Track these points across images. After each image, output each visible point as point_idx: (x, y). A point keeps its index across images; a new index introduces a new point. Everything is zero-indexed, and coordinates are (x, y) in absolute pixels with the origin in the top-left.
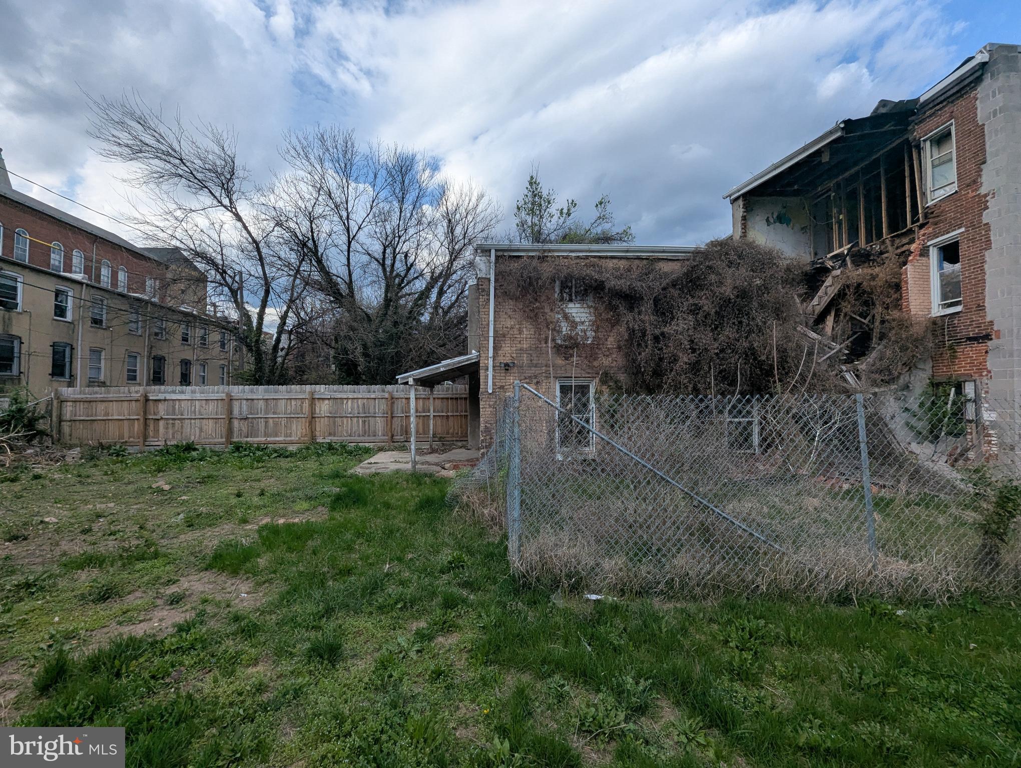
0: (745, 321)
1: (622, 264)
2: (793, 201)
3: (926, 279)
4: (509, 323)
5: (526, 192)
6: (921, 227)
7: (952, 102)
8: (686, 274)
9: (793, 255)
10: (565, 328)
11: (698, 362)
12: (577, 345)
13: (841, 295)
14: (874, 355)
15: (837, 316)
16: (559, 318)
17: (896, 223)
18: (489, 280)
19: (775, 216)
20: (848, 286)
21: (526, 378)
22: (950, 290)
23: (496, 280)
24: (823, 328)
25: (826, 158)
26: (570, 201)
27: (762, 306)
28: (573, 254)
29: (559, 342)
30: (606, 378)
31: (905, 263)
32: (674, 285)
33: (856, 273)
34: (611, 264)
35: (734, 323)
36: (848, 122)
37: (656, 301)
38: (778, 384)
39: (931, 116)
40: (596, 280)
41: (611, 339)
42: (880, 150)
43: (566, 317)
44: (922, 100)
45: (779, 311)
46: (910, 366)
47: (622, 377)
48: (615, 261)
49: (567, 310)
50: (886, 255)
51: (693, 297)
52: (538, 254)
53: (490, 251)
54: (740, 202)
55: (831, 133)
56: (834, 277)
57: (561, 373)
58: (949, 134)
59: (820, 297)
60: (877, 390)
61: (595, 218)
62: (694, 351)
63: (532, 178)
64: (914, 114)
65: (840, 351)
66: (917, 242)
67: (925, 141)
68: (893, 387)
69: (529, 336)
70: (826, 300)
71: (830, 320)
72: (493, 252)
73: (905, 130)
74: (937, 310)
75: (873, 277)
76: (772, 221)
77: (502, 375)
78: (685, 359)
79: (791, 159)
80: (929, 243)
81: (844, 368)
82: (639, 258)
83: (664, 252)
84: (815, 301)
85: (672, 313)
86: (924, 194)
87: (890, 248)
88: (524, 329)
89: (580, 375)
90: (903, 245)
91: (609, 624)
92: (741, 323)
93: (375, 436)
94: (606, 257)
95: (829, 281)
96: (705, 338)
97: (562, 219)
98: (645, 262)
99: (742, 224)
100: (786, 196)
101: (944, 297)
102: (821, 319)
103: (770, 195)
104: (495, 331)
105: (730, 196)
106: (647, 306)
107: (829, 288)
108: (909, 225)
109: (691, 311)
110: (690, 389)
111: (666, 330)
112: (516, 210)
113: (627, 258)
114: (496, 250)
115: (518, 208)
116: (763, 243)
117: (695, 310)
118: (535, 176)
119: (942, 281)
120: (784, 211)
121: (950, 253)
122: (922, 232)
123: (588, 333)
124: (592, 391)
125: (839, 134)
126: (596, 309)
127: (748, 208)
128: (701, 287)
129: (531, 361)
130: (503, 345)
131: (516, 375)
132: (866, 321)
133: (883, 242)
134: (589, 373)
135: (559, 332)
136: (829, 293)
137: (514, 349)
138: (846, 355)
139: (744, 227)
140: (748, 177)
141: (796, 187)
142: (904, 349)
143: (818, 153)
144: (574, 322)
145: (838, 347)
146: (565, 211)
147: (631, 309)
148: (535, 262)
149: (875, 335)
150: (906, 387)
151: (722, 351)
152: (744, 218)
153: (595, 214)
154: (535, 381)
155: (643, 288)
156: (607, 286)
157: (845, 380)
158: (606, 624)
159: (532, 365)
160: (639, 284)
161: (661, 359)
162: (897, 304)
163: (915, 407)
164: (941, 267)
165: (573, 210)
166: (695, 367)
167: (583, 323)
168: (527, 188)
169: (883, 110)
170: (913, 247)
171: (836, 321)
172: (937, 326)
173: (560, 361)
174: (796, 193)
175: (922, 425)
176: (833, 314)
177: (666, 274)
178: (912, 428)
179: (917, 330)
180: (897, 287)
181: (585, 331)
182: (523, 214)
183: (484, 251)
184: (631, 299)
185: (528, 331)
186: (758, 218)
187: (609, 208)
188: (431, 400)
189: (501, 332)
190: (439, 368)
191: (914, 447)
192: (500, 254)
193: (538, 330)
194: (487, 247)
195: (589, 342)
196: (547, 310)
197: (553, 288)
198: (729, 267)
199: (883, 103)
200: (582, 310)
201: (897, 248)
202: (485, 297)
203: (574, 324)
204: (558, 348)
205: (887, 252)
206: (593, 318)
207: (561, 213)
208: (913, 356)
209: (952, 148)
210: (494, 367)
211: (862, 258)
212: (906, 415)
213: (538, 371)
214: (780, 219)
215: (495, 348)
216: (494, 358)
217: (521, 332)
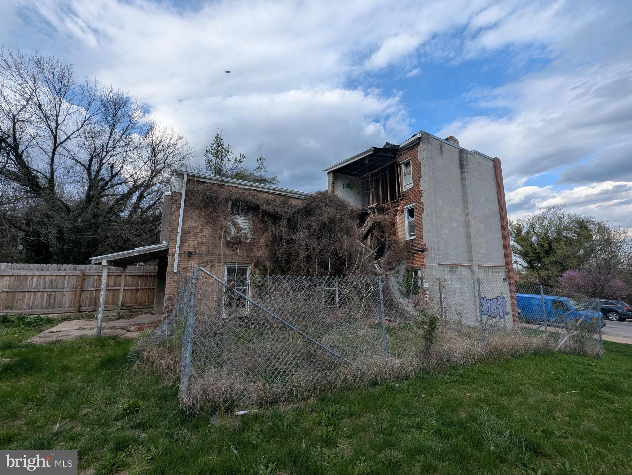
0: (333, 235)
1: (271, 197)
2: (355, 179)
3: (403, 223)
4: (194, 225)
5: (213, 143)
6: (402, 200)
7: (411, 150)
8: (306, 207)
9: (354, 205)
10: (233, 231)
11: (310, 256)
12: (240, 242)
13: (373, 227)
14: (386, 256)
15: (372, 236)
16: (229, 225)
17: (393, 197)
18: (181, 194)
19: (347, 184)
20: (376, 223)
21: (204, 263)
22: (412, 228)
23: (186, 195)
24: (366, 242)
25: (367, 162)
26: (242, 155)
27: (341, 229)
28: (242, 187)
29: (229, 239)
30: (258, 264)
31: (396, 215)
32: (298, 212)
33: (380, 217)
34: (264, 196)
35: (327, 236)
36: (375, 148)
37: (289, 220)
38: (347, 270)
39: (404, 154)
40: (255, 204)
41: (262, 240)
42: (387, 163)
43: (234, 224)
44: (401, 146)
45: (348, 232)
46: (399, 262)
47: (268, 264)
48: (267, 194)
49: (235, 220)
50: (389, 210)
51: (308, 220)
52: (218, 182)
53: (183, 175)
54: (331, 174)
55: (368, 151)
56: (370, 218)
57: (228, 260)
58: (410, 163)
59: (365, 227)
60: (387, 273)
61: (256, 167)
62: (308, 250)
63: (218, 135)
64: (398, 151)
65: (373, 253)
66: (400, 206)
67: (402, 163)
68: (393, 272)
69: (208, 234)
70: (367, 228)
71: (369, 238)
72: (186, 176)
73: (395, 158)
74: (408, 238)
75: (385, 220)
76: (345, 186)
77: (185, 260)
78: (303, 254)
79: (353, 159)
80: (404, 208)
81: (374, 262)
82: (280, 195)
83: (293, 193)
84: (363, 228)
85: (297, 228)
86: (402, 186)
87: (391, 207)
88: (205, 230)
89: (241, 262)
90: (395, 207)
91: (250, 430)
92: (331, 236)
94: (261, 191)
95: (368, 220)
96: (313, 243)
97: (236, 164)
98: (283, 197)
99: (332, 186)
100: (352, 175)
101: (410, 232)
102: (365, 237)
103: (344, 174)
104: (183, 229)
105: (327, 170)
106: (284, 223)
107: (368, 223)
108: (397, 199)
109: (307, 227)
110: (305, 272)
111: (293, 237)
112: (205, 152)
113: (274, 194)
114: (188, 176)
115: (207, 151)
116: (341, 197)
117: (309, 227)
118: (219, 134)
119: (409, 224)
120: (350, 183)
121: (411, 213)
122: (402, 202)
123: (249, 236)
124: (249, 272)
125: (372, 152)
126: (254, 221)
127: (335, 178)
128: (312, 215)
129: (208, 251)
130: (188, 239)
131: (197, 260)
132: (383, 240)
133: (389, 204)
134: (247, 260)
135: (229, 233)
136: (369, 225)
137: (197, 242)
138: (375, 255)
139: (333, 187)
140: (335, 163)
141: (355, 172)
142: (397, 254)
143: (364, 159)
144: (239, 228)
145: (372, 252)
146: (238, 159)
147: (275, 223)
148: (215, 188)
149: (386, 247)
150: (398, 272)
151: (322, 251)
152: (333, 183)
153: (257, 165)
154: (210, 264)
155: (281, 211)
156: (261, 208)
157: (375, 268)
158: (249, 430)
159: (208, 253)
160: (279, 209)
161: (290, 254)
162: (394, 233)
163: (401, 281)
164: (408, 219)
165: (243, 160)
166: (308, 259)
167: (245, 229)
168: (214, 140)
169: (387, 147)
170: (399, 208)
171: (371, 239)
172: (408, 244)
173: (228, 252)
174: (355, 175)
175: (404, 290)
176: (370, 235)
177: (295, 206)
178: (400, 291)
179: (401, 245)
180: (394, 225)
181: (246, 234)
182: (210, 156)
183: (180, 175)
184: (275, 218)
185: (207, 231)
186: (339, 184)
187: (265, 163)
188: (123, 277)
189: (187, 230)
190: (133, 253)
191: (402, 301)
192: (190, 178)
193: (215, 230)
194: (182, 173)
195: (248, 241)
196: (222, 218)
197: (227, 205)
198: (326, 207)
199: (387, 144)
200: (245, 221)
201: (393, 208)
202: (177, 205)
203: (239, 229)
204: (228, 244)
205: (390, 209)
206: (252, 226)
207: (236, 159)
208: (400, 257)
209: (410, 169)
210: (179, 254)
211: (381, 210)
212: (398, 285)
213: (213, 258)
214: (349, 186)
215: (182, 241)
216: (180, 247)
217: (202, 231)
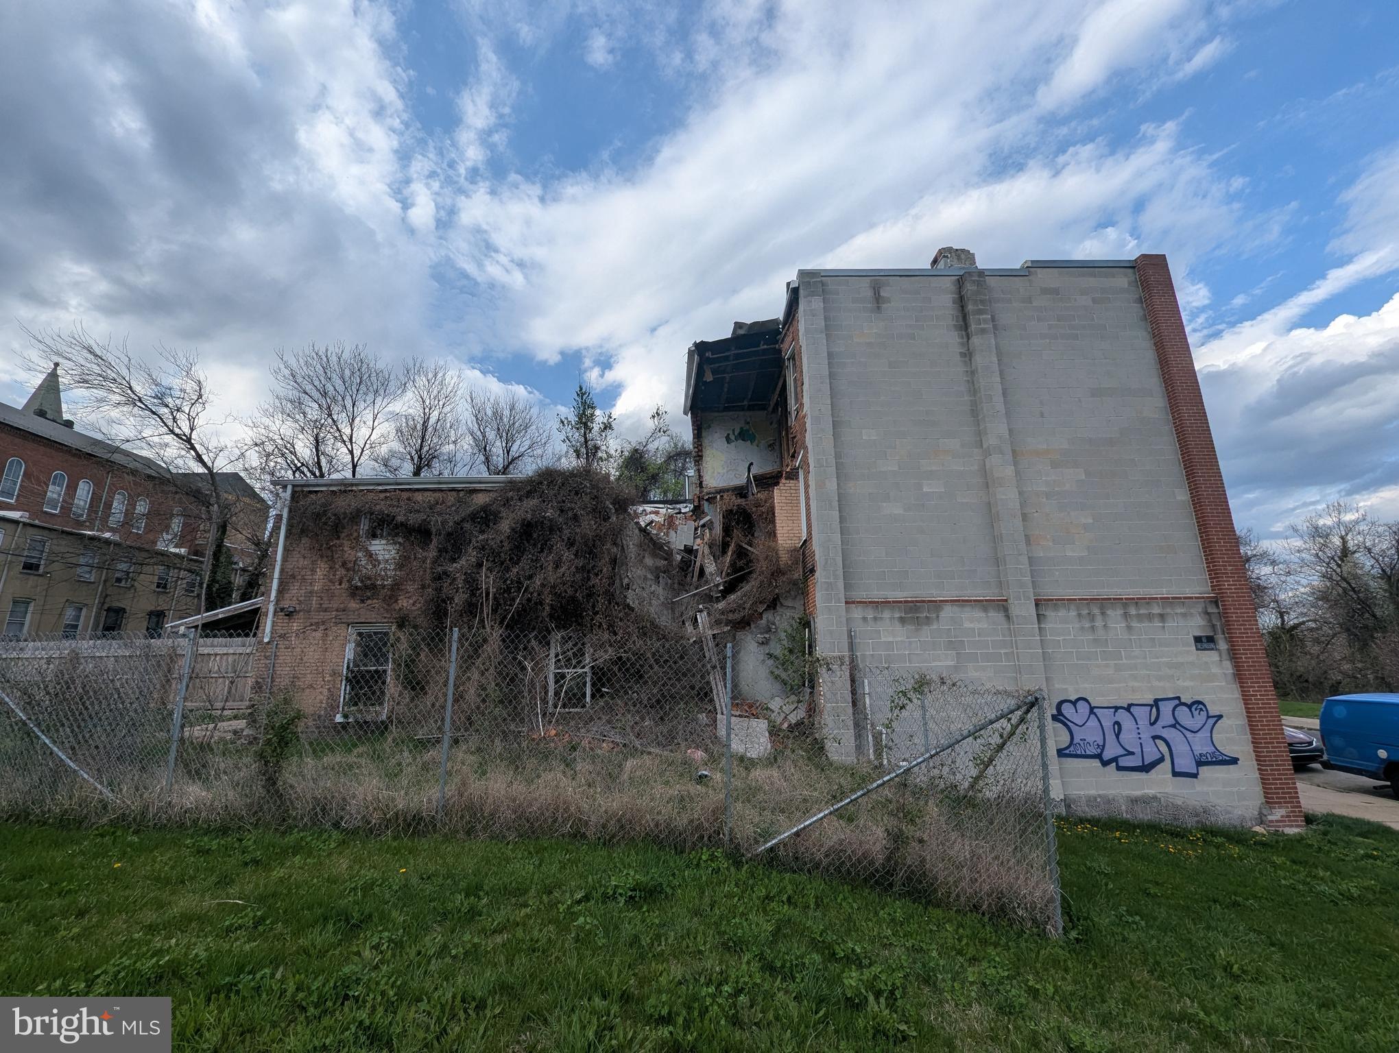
1: (430, 497)
2: (754, 416)
3: (795, 504)
4: (302, 562)
7: (791, 324)
10: (365, 567)
12: (374, 587)
16: (359, 557)
18: (283, 518)
19: (736, 434)
21: (312, 625)
23: (290, 518)
28: (380, 488)
29: (356, 583)
32: (472, 517)
36: (702, 344)
37: (449, 536)
39: (786, 335)
43: (370, 555)
47: (424, 622)
48: (429, 494)
49: (370, 548)
53: (287, 487)
57: (353, 618)
63: (580, 387)
65: (717, 586)
68: (754, 630)
69: (322, 577)
72: (289, 488)
76: (733, 437)
77: (283, 621)
80: (797, 465)
81: (701, 606)
88: (318, 570)
89: (376, 620)
93: (241, 701)
94: (418, 490)
100: (749, 410)
104: (282, 571)
113: (441, 490)
114: (294, 486)
118: (585, 387)
120: (744, 428)
123: (389, 573)
124: (390, 638)
125: (697, 356)
126: (402, 545)
127: (701, 425)
129: (321, 604)
130: (290, 588)
131: (302, 621)
134: (387, 618)
135: (358, 571)
137: (303, 591)
138: (719, 591)
144: (376, 560)
145: (719, 581)
147: (423, 545)
150: (769, 629)
152: (696, 436)
154: (324, 627)
159: (321, 609)
167: (386, 561)
170: (786, 468)
173: (353, 605)
175: (789, 675)
177: (473, 506)
181: (386, 570)
185: (321, 570)
186: (716, 436)
189: (289, 574)
190: (217, 614)
192: (296, 490)
193: (333, 569)
195: (388, 582)
196: (347, 547)
197: (358, 524)
199: (738, 325)
200: (387, 547)
203: (375, 563)
204: (354, 592)
206: (397, 556)
210: (274, 612)
212: (770, 662)
213: (327, 616)
214: (744, 436)
215: (281, 591)
216: (278, 601)
217: (313, 571)
